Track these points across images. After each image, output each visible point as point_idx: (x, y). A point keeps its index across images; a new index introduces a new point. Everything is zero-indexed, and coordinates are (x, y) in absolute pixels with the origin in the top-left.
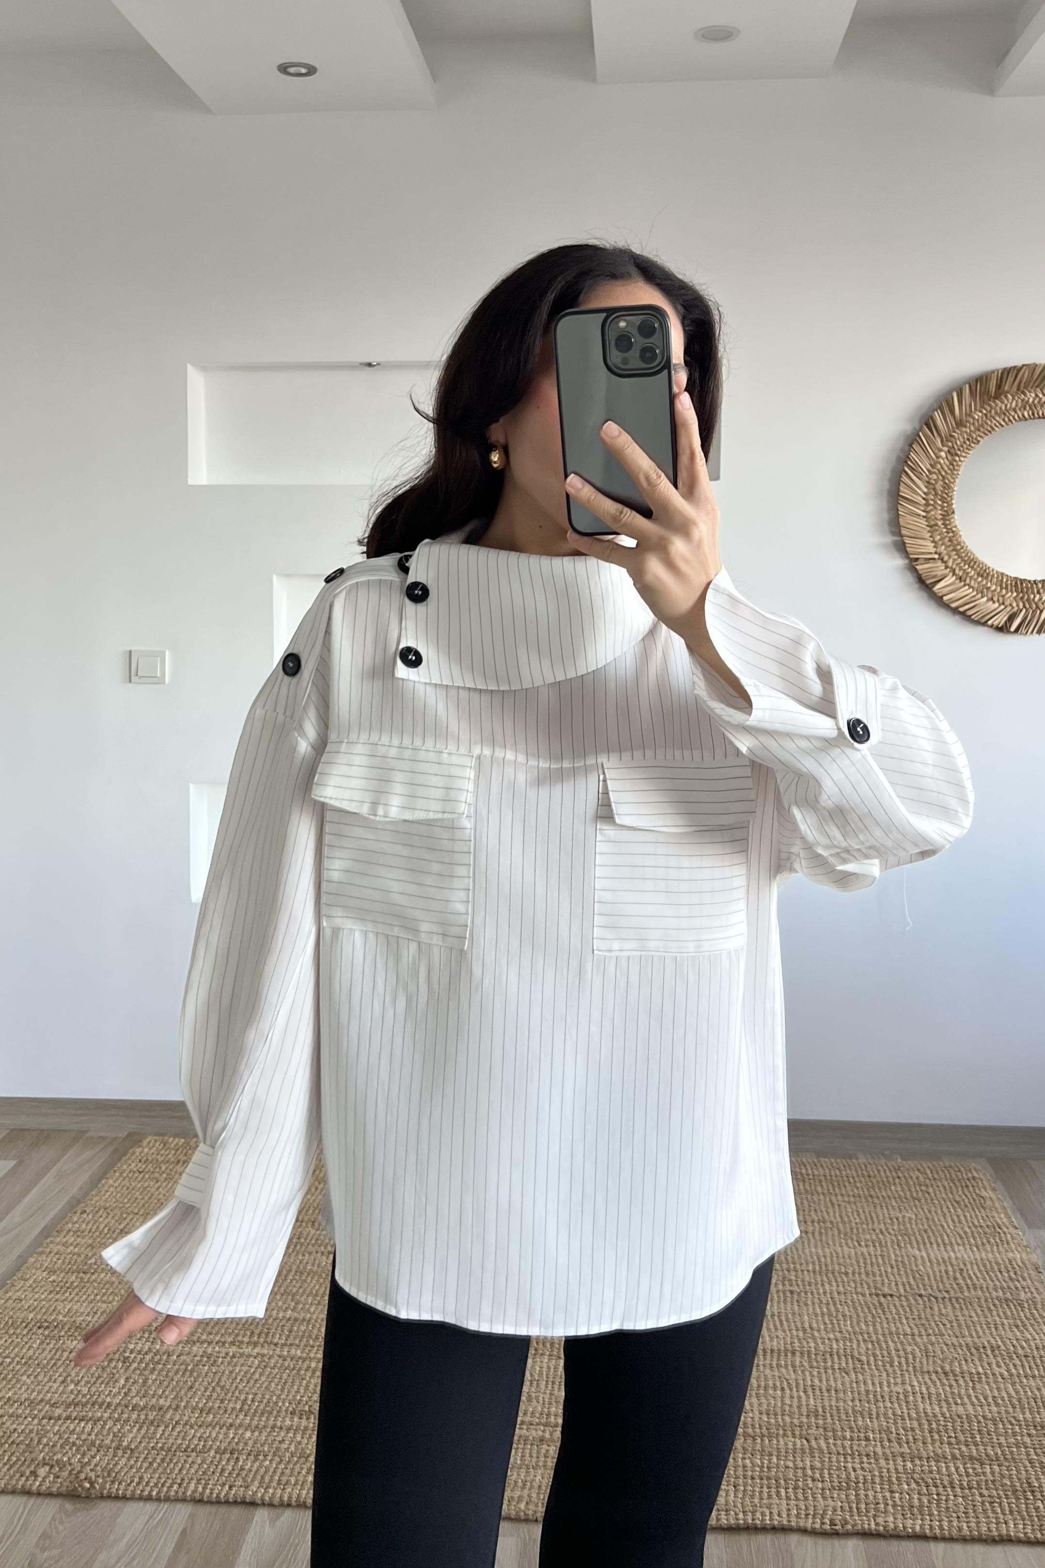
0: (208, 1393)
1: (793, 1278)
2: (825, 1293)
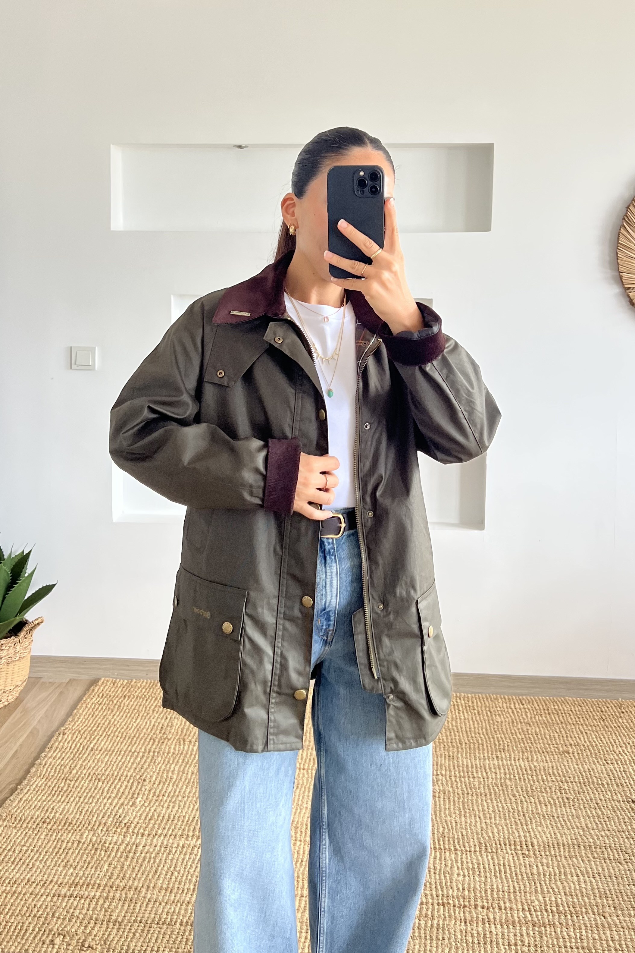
0: (169, 877)
1: (567, 788)
2: (591, 799)
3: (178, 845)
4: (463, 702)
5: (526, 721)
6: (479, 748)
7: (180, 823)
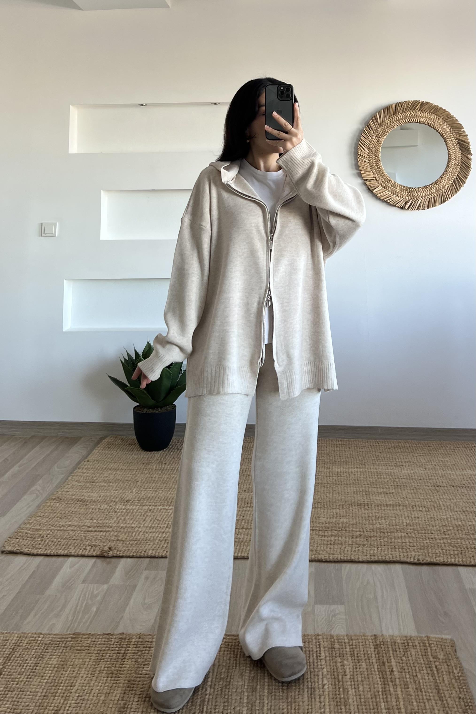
0: (152, 522)
3: (158, 509)
4: (340, 443)
5: (379, 451)
6: (346, 464)
7: (159, 500)
